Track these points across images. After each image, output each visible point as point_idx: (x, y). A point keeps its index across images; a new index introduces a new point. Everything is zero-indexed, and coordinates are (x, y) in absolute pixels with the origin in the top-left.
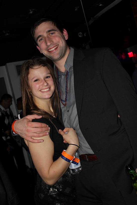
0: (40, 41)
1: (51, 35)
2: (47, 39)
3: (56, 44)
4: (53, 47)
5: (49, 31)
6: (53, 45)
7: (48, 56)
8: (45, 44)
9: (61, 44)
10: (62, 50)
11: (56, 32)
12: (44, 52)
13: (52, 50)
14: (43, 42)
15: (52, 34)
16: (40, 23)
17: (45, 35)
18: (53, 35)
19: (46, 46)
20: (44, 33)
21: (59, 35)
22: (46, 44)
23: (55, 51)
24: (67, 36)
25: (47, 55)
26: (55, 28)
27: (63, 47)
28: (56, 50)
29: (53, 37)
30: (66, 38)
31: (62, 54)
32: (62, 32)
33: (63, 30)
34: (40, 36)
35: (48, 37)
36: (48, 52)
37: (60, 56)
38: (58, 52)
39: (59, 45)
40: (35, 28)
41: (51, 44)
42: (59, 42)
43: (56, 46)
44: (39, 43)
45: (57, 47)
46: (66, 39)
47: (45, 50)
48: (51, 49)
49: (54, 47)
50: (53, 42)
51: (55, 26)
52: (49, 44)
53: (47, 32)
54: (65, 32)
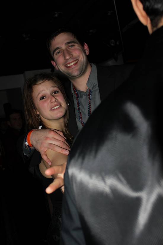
0: (56, 54)
1: (70, 47)
2: (65, 52)
3: (76, 58)
4: (72, 62)
5: (69, 43)
6: (73, 58)
7: (66, 73)
8: (63, 58)
9: (82, 58)
10: (83, 65)
11: (76, 45)
12: (61, 68)
13: (71, 65)
14: (60, 55)
15: (72, 46)
16: (59, 34)
17: (64, 47)
18: (73, 48)
19: (64, 60)
20: (63, 44)
21: (80, 48)
22: (65, 57)
23: (74, 67)
24: (88, 51)
25: (64, 71)
26: (75, 40)
27: (84, 62)
28: (76, 66)
29: (73, 50)
30: (87, 52)
31: (82, 71)
32: (82, 45)
33: (84, 44)
34: (58, 48)
35: (66, 49)
36: (66, 68)
37: (80, 72)
38: (77, 67)
39: (79, 59)
40: (52, 40)
41: (70, 58)
42: (79, 56)
43: (75, 60)
44: (55, 57)
45: (77, 62)
46: (87, 54)
47: (62, 65)
48: (69, 63)
49: (74, 61)
50: (73, 56)
51: (75, 38)
52: (68, 57)
53: (66, 44)
54: (86, 47)
